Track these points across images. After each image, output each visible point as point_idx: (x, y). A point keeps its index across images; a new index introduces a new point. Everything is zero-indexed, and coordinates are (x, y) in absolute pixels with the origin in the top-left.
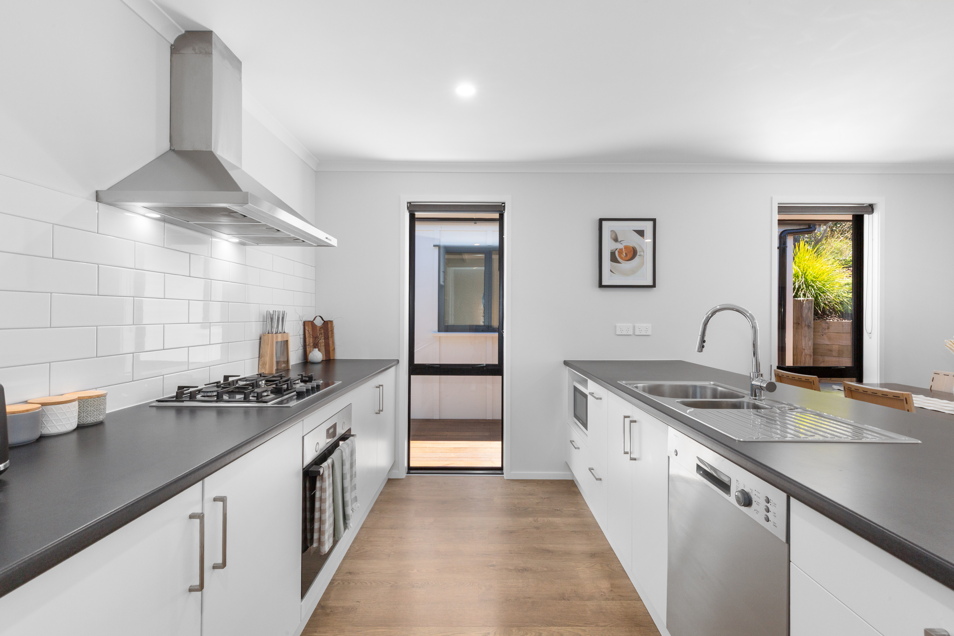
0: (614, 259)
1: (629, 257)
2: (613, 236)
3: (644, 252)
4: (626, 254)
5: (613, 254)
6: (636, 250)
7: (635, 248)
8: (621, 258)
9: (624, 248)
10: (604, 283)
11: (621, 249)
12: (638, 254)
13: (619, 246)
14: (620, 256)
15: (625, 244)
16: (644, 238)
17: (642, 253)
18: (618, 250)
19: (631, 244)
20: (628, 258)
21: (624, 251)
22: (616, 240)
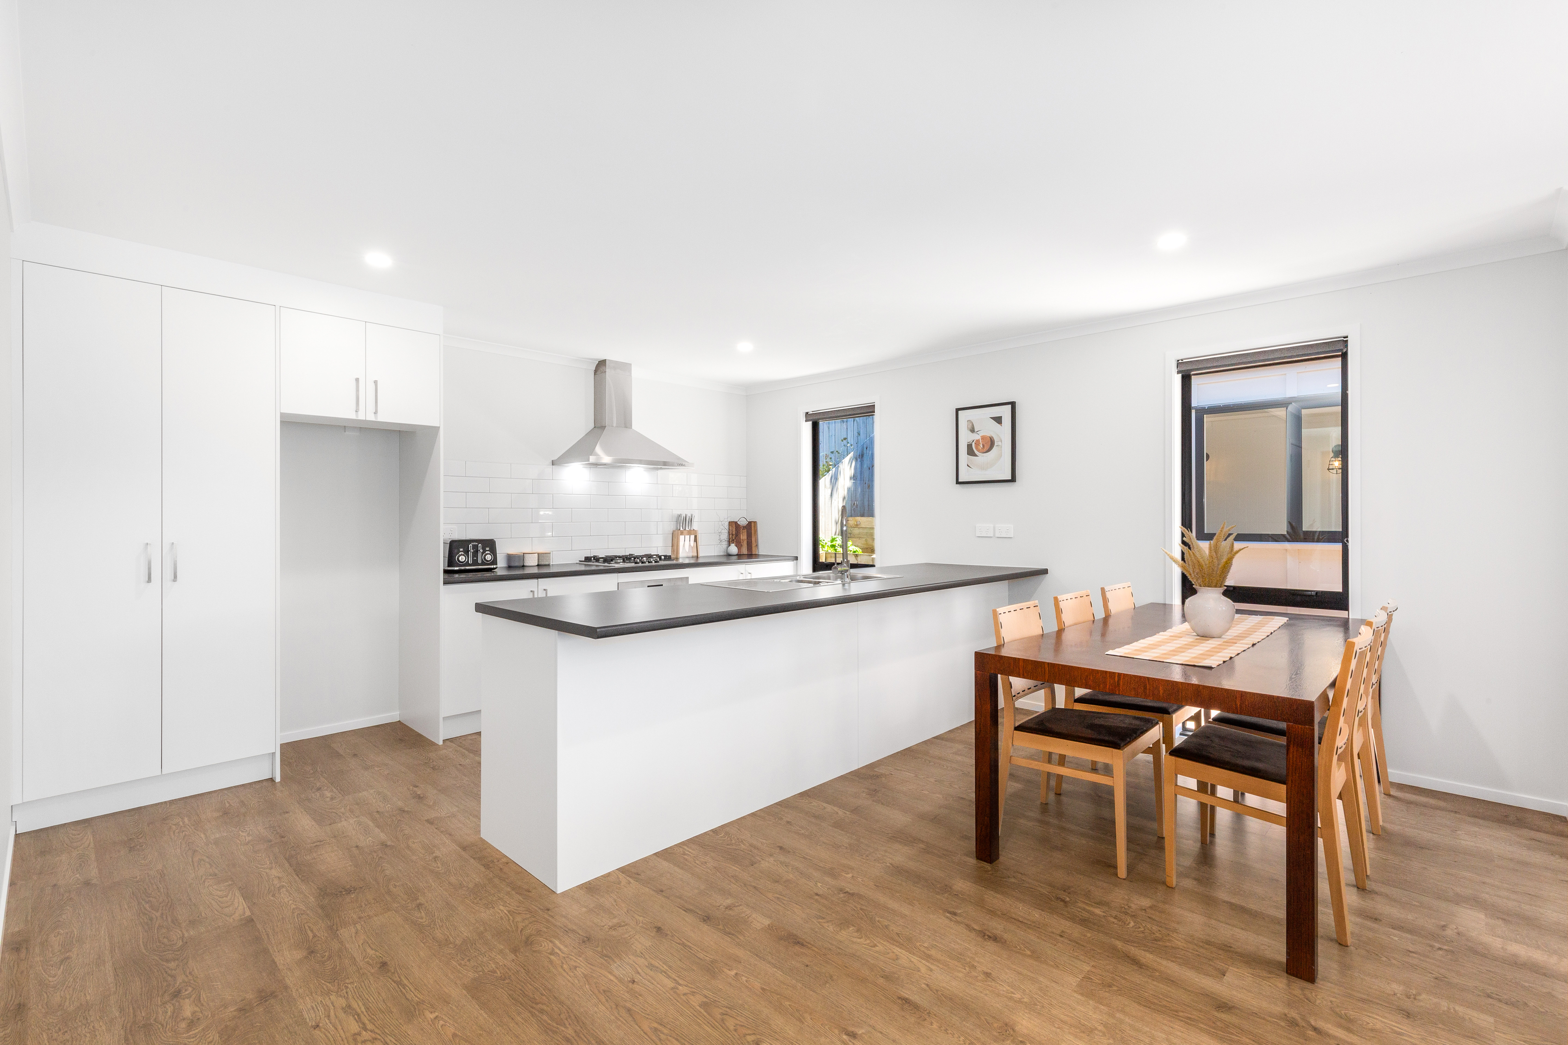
0: (971, 452)
1: (986, 448)
2: (970, 426)
3: (1001, 442)
4: (983, 446)
5: (969, 446)
6: (994, 440)
7: (992, 437)
8: (978, 451)
9: (982, 439)
10: (960, 480)
11: (978, 441)
12: (996, 445)
13: (976, 437)
14: (977, 448)
15: (982, 434)
16: (1001, 426)
17: (1000, 443)
18: (975, 441)
19: (988, 434)
20: (985, 450)
21: (981, 442)
22: (972, 430)
